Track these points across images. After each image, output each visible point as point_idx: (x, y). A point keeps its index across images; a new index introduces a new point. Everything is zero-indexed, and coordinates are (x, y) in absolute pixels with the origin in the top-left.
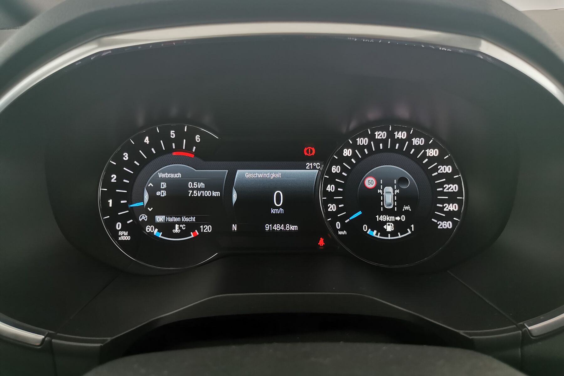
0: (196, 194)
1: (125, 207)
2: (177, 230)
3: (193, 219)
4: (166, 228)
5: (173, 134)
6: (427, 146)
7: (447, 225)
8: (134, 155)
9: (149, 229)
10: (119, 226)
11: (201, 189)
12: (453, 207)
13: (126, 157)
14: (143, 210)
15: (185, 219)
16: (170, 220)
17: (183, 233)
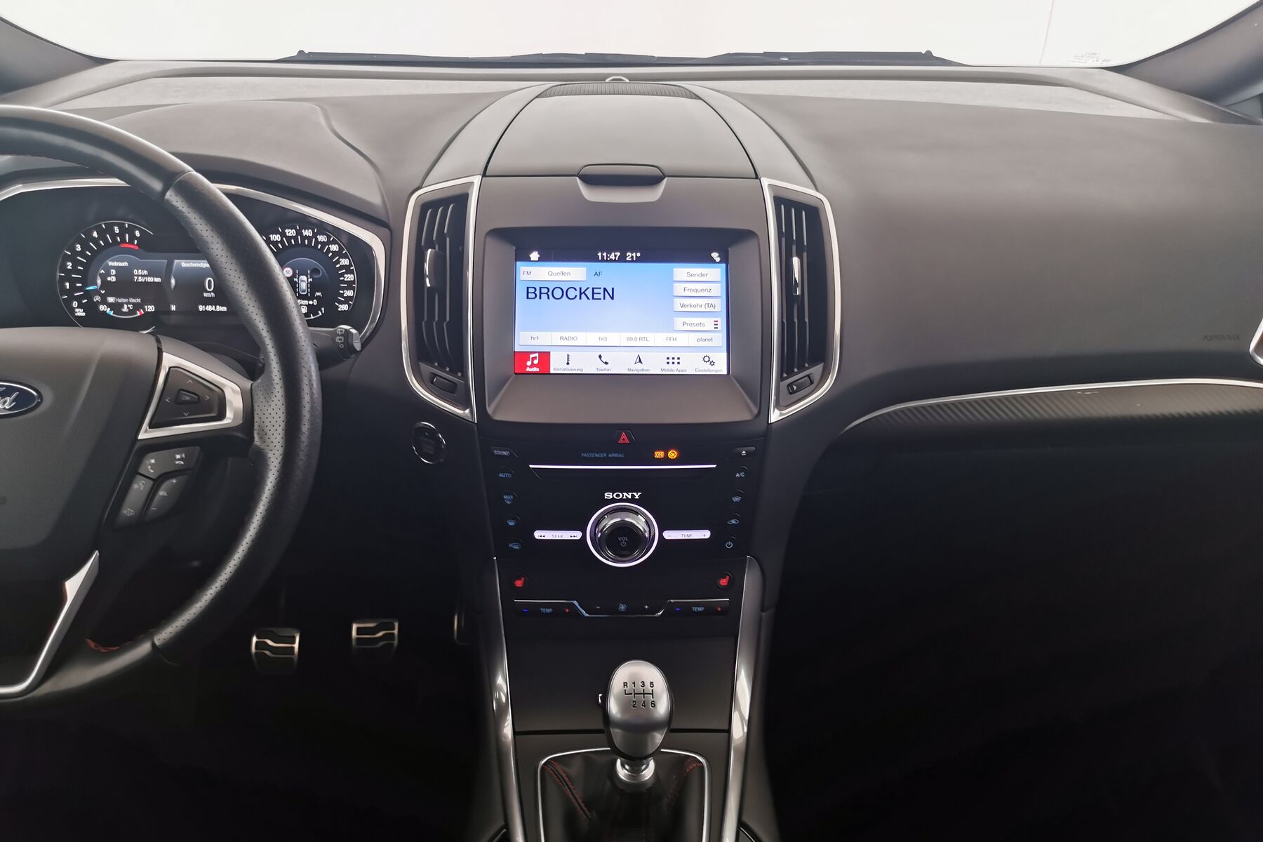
0: (140, 279)
1: (80, 289)
2: (125, 309)
3: (139, 300)
4: (116, 307)
5: (117, 230)
6: (329, 242)
7: (344, 307)
8: (85, 247)
9: (102, 308)
10: (75, 304)
11: (145, 276)
12: (349, 293)
13: (78, 248)
14: (97, 292)
15: (132, 300)
16: (120, 300)
17: (131, 312)
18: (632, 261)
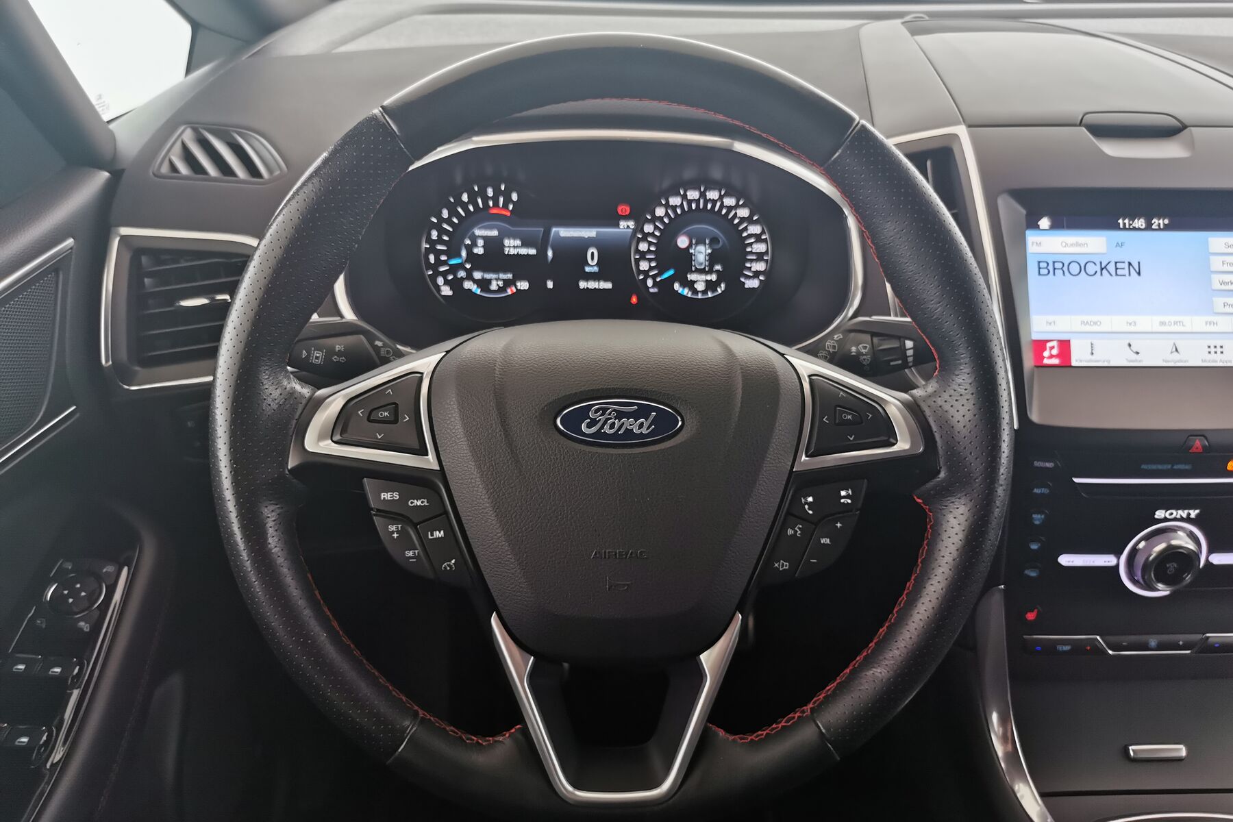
0: (513, 252)
1: (445, 263)
2: (494, 286)
3: (510, 276)
4: (484, 284)
5: (490, 192)
6: (737, 206)
7: (752, 284)
8: (453, 212)
9: (468, 285)
10: (440, 281)
11: (517, 247)
12: (760, 266)
13: (445, 214)
14: (461, 266)
15: (502, 276)
16: (488, 276)
17: (501, 290)
18: (1159, 229)
